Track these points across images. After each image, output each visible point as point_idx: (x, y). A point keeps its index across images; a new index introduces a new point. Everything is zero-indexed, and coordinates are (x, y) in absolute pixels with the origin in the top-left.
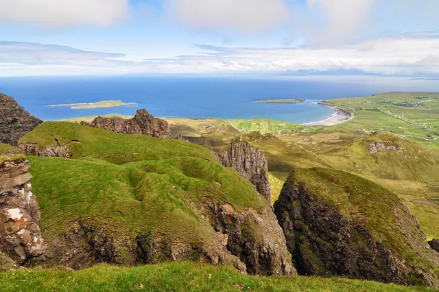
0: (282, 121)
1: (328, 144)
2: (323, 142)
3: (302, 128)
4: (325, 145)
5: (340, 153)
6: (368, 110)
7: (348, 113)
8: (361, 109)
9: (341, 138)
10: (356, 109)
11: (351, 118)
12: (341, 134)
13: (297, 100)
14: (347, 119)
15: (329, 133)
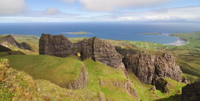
0: (155, 43)
1: (184, 56)
2: (181, 55)
3: (165, 47)
4: (182, 56)
5: (195, 62)
6: (196, 39)
7: (185, 40)
8: (192, 39)
9: (189, 53)
10: (190, 39)
11: (188, 42)
12: (189, 51)
13: (159, 33)
14: (186, 43)
15: (181, 50)
